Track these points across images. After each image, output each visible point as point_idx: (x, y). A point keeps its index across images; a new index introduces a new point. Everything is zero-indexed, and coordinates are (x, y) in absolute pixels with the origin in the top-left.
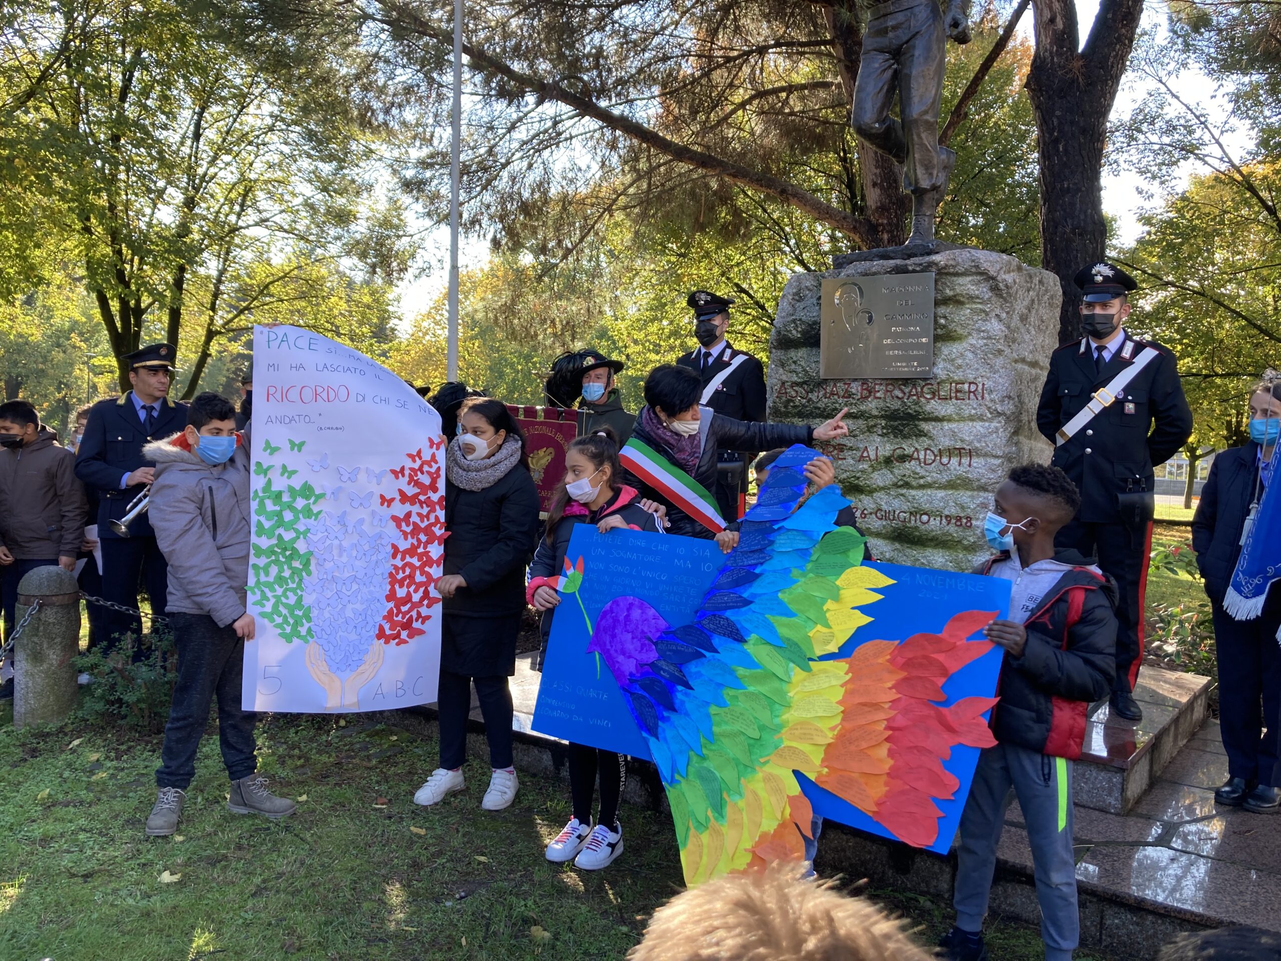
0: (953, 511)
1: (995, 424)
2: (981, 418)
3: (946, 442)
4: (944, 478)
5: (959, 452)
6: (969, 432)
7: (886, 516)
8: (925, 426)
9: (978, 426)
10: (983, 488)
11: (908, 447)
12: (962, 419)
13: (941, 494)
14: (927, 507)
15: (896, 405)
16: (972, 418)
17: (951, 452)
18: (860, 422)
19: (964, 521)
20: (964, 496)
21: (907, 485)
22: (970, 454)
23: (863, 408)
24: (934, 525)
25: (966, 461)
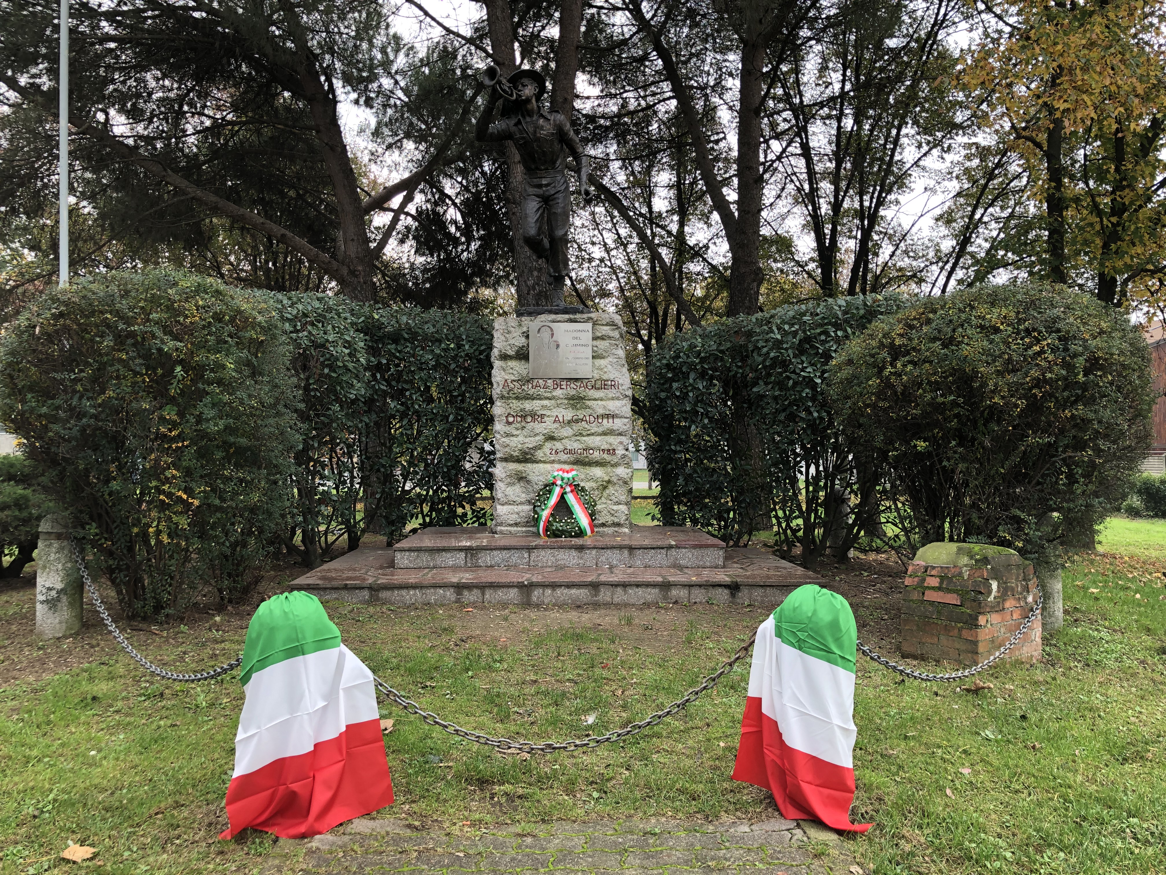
0: (605, 446)
1: (624, 402)
2: (618, 399)
3: (601, 411)
4: (600, 430)
5: (608, 416)
6: (613, 406)
7: (570, 452)
8: (588, 403)
9: (618, 403)
10: (620, 434)
11: (580, 414)
12: (609, 399)
13: (598, 438)
14: (592, 446)
15: (573, 392)
16: (613, 399)
17: (603, 416)
18: (553, 402)
19: (612, 451)
20: (611, 439)
21: (581, 435)
22: (613, 417)
23: (554, 394)
24: (596, 455)
25: (611, 420)
